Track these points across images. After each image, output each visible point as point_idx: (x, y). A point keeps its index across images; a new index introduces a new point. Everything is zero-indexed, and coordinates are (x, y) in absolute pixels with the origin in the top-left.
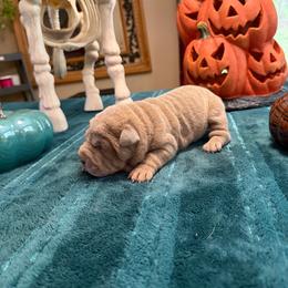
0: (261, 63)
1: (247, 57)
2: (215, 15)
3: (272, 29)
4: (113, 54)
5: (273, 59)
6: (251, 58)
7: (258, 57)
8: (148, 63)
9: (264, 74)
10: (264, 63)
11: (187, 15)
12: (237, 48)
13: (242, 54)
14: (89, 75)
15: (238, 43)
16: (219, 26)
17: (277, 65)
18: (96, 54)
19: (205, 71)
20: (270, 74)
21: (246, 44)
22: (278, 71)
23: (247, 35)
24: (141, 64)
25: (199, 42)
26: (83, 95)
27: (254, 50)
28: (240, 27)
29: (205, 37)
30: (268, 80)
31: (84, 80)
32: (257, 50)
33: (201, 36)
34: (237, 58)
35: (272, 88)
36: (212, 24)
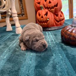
0: (58, 17)
1: (54, 15)
2: (45, 3)
3: (61, 8)
4: (15, 14)
5: (61, 16)
6: (55, 16)
7: (57, 15)
8: (27, 16)
9: (59, 20)
11: (37, 3)
12: (51, 13)
14: (8, 20)
15: (51, 12)
16: (46, 6)
17: (62, 18)
18: (10, 14)
19: (42, 19)
20: (60, 20)
21: (54, 12)
22: (62, 20)
23: (54, 9)
24: (25, 17)
25: (41, 11)
27: (56, 13)
28: (52, 7)
29: (42, 9)
30: (60, 22)
32: (57, 14)
33: (41, 9)
34: (51, 16)
35: (61, 24)
36: (44, 6)
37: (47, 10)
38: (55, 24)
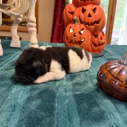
0: (97, 39)
1: (92, 36)
2: (82, 15)
4: (32, 22)
5: (102, 39)
7: (96, 36)
9: (97, 44)
10: (98, 39)
11: (69, 12)
12: (88, 31)
13: (90, 34)
15: (89, 29)
16: (83, 20)
18: (20, 19)
20: (100, 45)
21: (92, 30)
22: (103, 44)
23: (94, 26)
26: (10, 38)
27: (95, 34)
28: (92, 22)
29: (76, 23)
30: (98, 47)
31: (12, 31)
33: (74, 23)
35: (99, 50)
36: (80, 19)
37: (83, 26)
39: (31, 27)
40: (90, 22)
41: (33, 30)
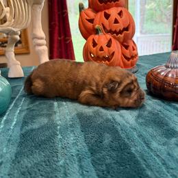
0: (128, 51)
2: (106, 22)
7: (127, 47)
8: (28, 48)
9: (129, 57)
10: (130, 51)
11: (87, 20)
13: (119, 45)
17: (135, 52)
19: (102, 54)
21: (122, 40)
23: (123, 35)
28: (120, 30)
29: (100, 34)
30: (131, 60)
32: (125, 44)
34: (118, 48)
35: (132, 65)
36: (104, 27)
38: (122, 63)
39: (40, 45)
40: (118, 30)
41: (44, 50)
